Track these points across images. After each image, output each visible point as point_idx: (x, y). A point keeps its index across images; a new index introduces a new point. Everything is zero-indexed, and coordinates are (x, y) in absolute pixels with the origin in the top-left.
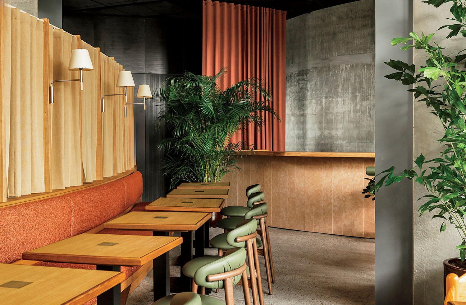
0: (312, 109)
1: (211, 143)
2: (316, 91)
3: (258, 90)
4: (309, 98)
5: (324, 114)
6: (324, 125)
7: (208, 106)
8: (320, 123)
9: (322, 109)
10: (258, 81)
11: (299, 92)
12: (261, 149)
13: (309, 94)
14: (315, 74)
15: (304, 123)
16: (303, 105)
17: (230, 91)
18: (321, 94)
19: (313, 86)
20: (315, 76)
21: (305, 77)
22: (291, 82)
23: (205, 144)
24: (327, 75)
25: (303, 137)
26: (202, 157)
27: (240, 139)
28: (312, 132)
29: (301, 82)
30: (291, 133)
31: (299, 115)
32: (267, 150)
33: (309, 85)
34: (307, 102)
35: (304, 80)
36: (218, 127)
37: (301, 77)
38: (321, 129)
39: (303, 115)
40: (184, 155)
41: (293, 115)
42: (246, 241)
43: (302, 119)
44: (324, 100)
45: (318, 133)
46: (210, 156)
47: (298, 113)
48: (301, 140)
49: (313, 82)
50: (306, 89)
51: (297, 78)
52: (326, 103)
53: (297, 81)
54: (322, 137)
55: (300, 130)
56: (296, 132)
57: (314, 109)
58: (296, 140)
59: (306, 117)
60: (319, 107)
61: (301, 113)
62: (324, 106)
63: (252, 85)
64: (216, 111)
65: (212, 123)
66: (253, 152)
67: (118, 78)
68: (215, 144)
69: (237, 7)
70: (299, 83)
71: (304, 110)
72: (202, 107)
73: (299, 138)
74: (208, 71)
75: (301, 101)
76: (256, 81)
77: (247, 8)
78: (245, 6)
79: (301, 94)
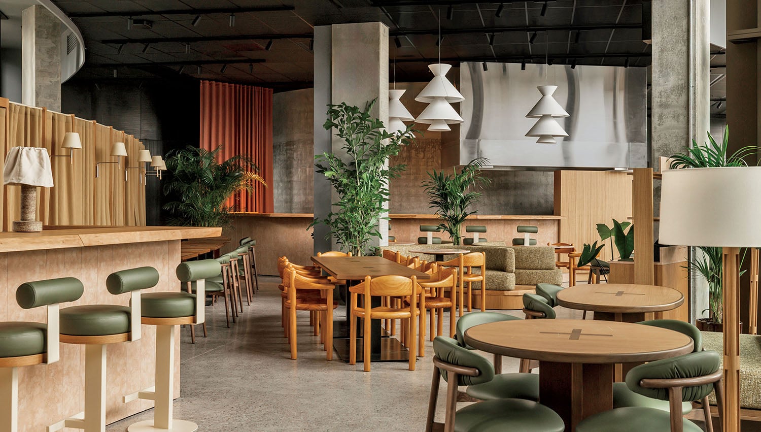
0: (298, 177)
1: (210, 206)
2: (301, 161)
3: (249, 165)
4: (295, 166)
5: (308, 181)
6: (308, 191)
7: (209, 176)
8: (305, 189)
9: (306, 176)
10: (249, 156)
11: (287, 161)
12: (252, 211)
13: (295, 163)
14: (301, 146)
15: (291, 189)
16: (291, 173)
17: (226, 164)
18: (305, 164)
19: (299, 156)
20: (301, 147)
21: (292, 147)
22: (280, 151)
23: (205, 206)
24: (310, 147)
25: (289, 201)
26: (203, 217)
27: (233, 204)
28: (298, 198)
29: (288, 151)
30: (280, 198)
31: (287, 181)
32: (257, 213)
33: (295, 155)
34: (294, 170)
35: (291, 150)
36: (216, 193)
37: (288, 147)
38: (305, 194)
39: (290, 182)
40: (188, 215)
41: (281, 181)
42: (242, 256)
43: (289, 186)
44: (308, 169)
45: (303, 198)
46: (210, 217)
47: (286, 180)
48: (289, 204)
49: (299, 153)
50: (293, 158)
51: (286, 148)
52: (309, 172)
53: (285, 151)
54: (307, 201)
55: (287, 195)
56: (284, 197)
57: (300, 176)
58: (284, 205)
59: (292, 184)
60: (304, 175)
61: (289, 180)
62: (308, 174)
63: (244, 159)
64: (215, 179)
65: (212, 189)
66: (245, 214)
67: (140, 155)
68: (212, 207)
69: (231, 86)
70: (287, 153)
71: (291, 177)
72: (205, 177)
73: (286, 202)
74: (204, 145)
75: (288, 169)
76: (247, 156)
77: (240, 87)
78: (238, 85)
79: (289, 162)
